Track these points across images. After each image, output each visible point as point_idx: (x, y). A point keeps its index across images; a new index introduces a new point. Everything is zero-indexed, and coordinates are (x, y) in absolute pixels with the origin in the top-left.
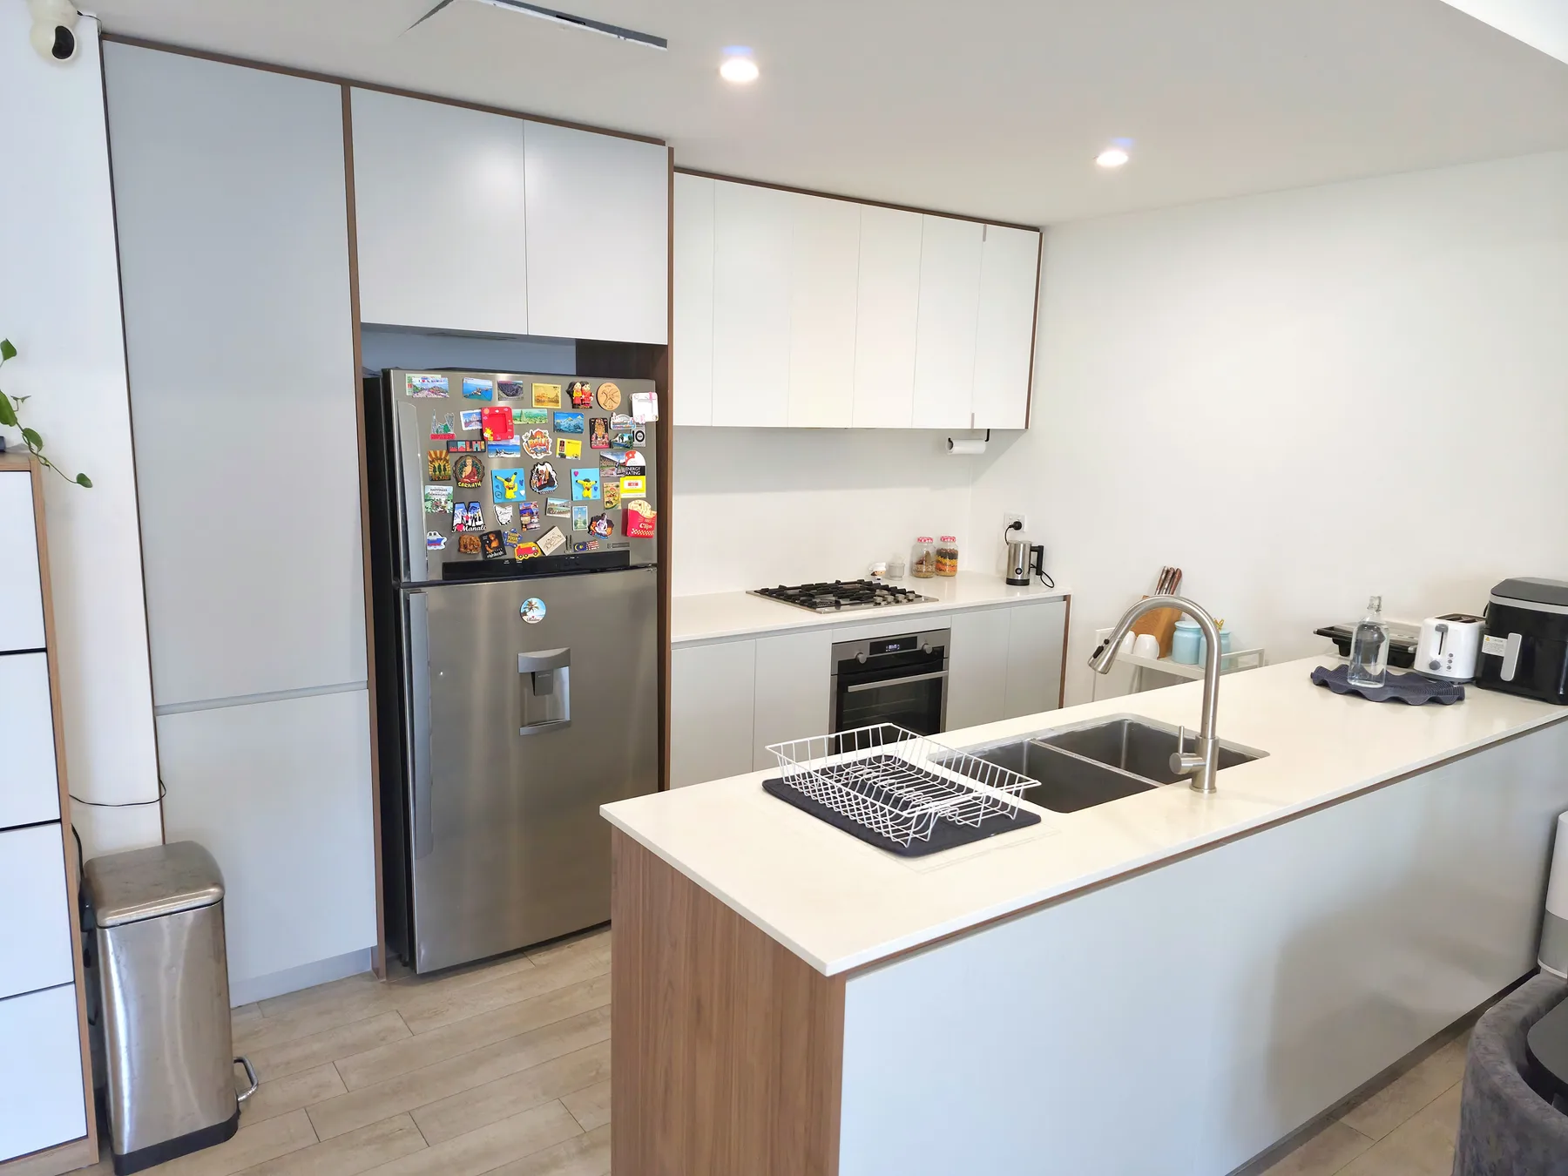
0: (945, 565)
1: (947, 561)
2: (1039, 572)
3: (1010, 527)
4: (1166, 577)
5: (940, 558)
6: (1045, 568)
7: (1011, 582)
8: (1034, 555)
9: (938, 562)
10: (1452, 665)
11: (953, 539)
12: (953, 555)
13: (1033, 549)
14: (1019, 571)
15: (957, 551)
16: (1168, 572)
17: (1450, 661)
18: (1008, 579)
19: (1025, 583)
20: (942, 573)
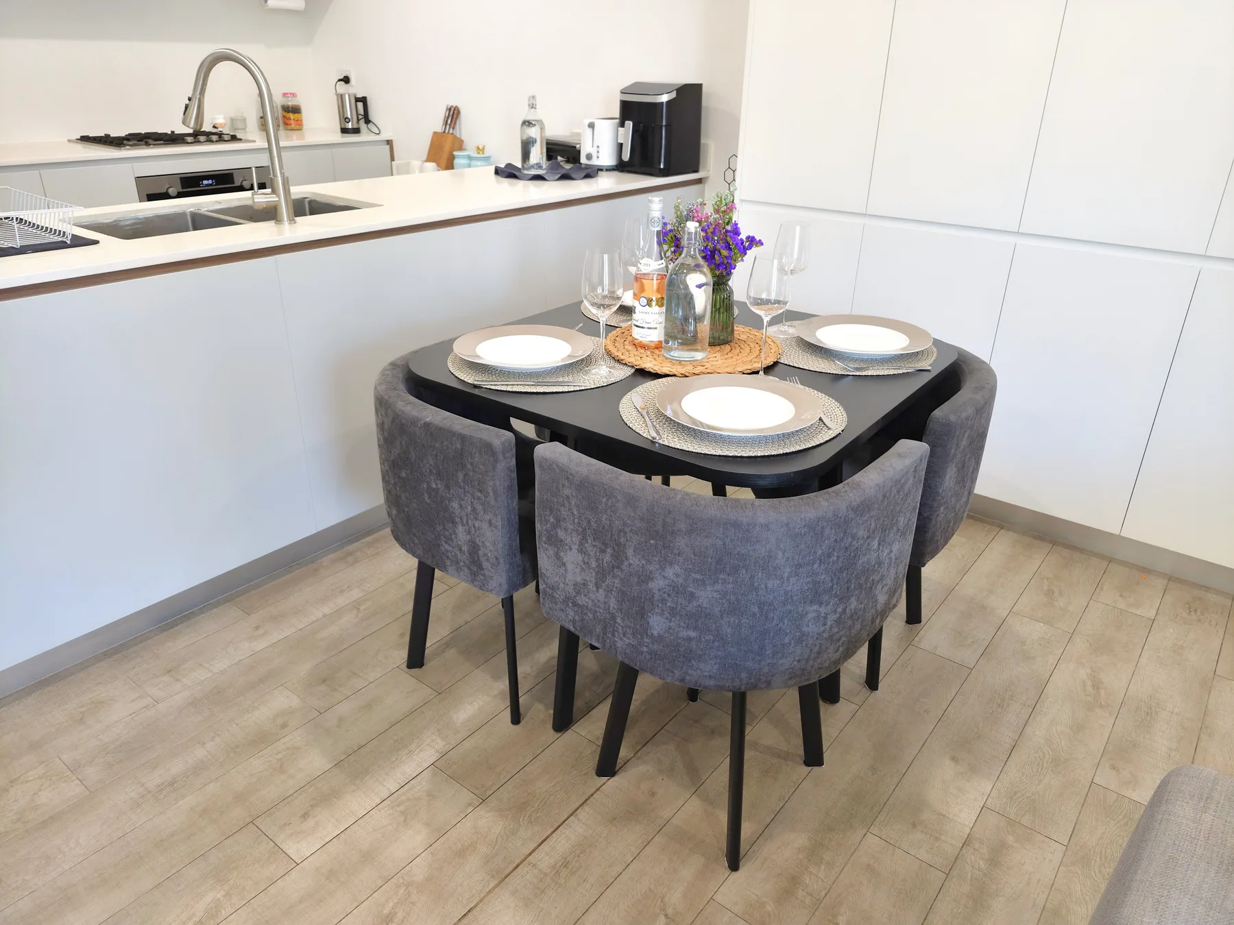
0: (290, 119)
1: (291, 116)
2: (368, 121)
3: (339, 80)
4: (449, 114)
5: (286, 114)
6: (372, 116)
7: (344, 131)
8: (360, 105)
9: (284, 117)
10: (600, 155)
11: (294, 95)
12: (296, 110)
13: (357, 100)
14: (347, 120)
15: (299, 106)
16: (450, 109)
17: (598, 152)
18: (341, 129)
19: (356, 131)
20: (289, 127)
